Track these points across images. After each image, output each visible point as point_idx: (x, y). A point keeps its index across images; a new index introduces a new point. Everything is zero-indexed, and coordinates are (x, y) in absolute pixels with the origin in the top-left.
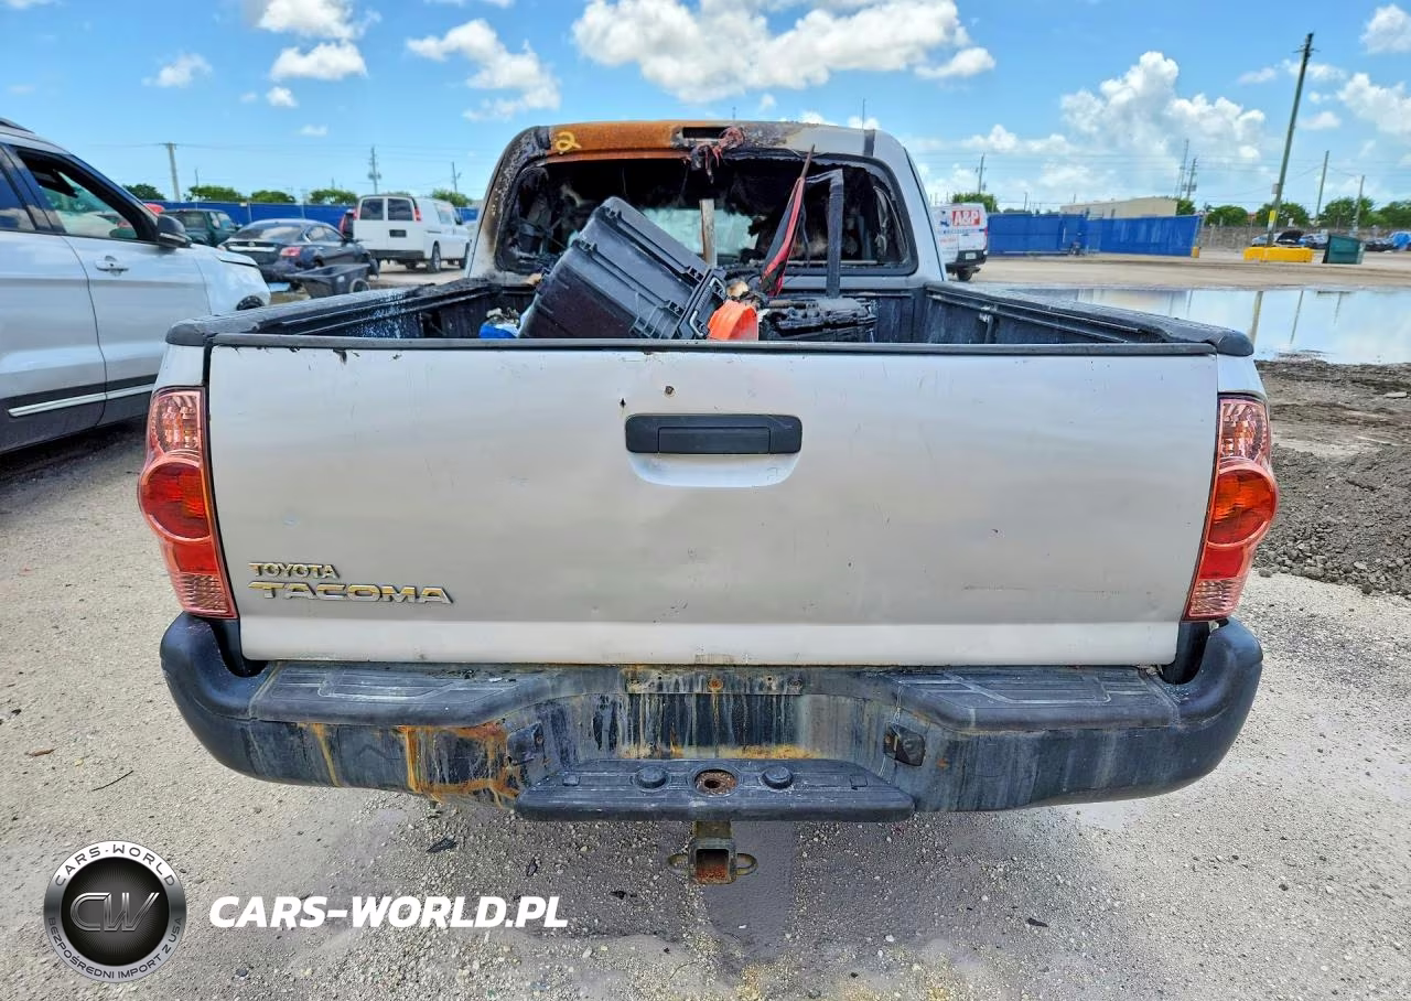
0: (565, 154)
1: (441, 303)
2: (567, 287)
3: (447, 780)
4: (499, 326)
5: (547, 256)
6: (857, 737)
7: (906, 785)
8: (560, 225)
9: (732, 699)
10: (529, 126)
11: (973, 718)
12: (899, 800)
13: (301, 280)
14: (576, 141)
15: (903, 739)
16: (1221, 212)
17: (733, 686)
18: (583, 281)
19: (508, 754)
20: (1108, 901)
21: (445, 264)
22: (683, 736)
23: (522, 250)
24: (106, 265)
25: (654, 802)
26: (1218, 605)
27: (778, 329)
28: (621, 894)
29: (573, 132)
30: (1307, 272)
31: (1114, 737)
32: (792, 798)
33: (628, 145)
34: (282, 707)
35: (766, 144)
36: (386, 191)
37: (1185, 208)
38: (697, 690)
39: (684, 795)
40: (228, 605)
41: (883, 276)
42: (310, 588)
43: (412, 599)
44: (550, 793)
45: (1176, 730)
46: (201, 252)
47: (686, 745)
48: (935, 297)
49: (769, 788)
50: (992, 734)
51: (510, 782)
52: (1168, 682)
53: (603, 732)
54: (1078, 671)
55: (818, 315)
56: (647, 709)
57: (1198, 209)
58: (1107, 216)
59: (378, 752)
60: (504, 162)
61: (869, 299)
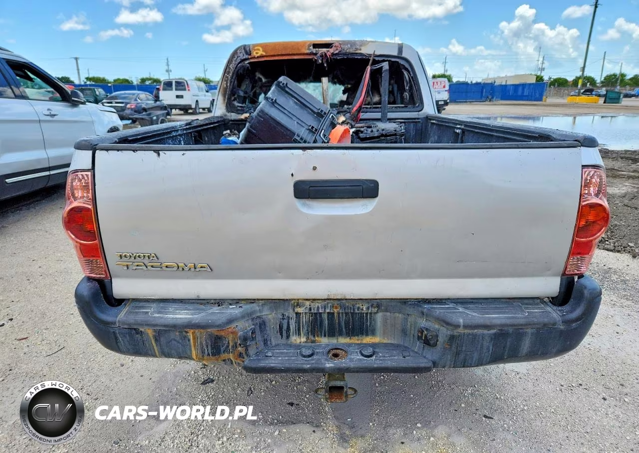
0: (258, 57)
1: (202, 128)
2: (262, 120)
3: (211, 355)
4: (230, 138)
5: (250, 105)
6: (404, 332)
7: (429, 356)
8: (255, 91)
9: (344, 315)
10: (240, 45)
11: (462, 324)
12: (426, 363)
13: (137, 119)
14: (263, 51)
15: (427, 334)
16: (556, 81)
17: (345, 309)
18: (270, 117)
19: (239, 342)
20: (522, 406)
21: (201, 111)
22: (321, 333)
23: (239, 103)
24: (48, 113)
25: (309, 364)
26: (578, 268)
27: (359, 138)
28: (292, 404)
29: (262, 47)
30: (597, 108)
31: (530, 333)
32: (374, 362)
33: (287, 52)
34: (132, 321)
35: (352, 51)
36: (174, 78)
37: (539, 79)
38: (328, 311)
39: (323, 361)
40: (106, 272)
41: (408, 112)
42: (145, 264)
43: (193, 269)
44: (259, 360)
45: (560, 328)
46: (90, 106)
47: (323, 337)
48: (432, 121)
49: (363, 358)
50: (470, 331)
51: (240, 355)
52: (555, 305)
53: (284, 331)
54: (511, 300)
55: (378, 131)
56: (304, 319)
57: (545, 79)
58: (504, 83)
59: (178, 342)
60: (230, 62)
61: (401, 123)
